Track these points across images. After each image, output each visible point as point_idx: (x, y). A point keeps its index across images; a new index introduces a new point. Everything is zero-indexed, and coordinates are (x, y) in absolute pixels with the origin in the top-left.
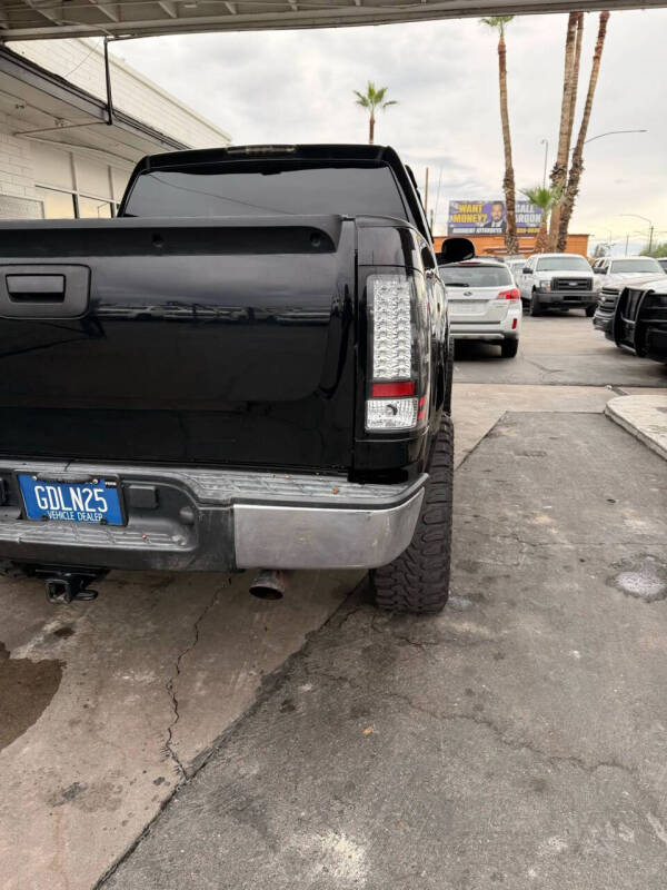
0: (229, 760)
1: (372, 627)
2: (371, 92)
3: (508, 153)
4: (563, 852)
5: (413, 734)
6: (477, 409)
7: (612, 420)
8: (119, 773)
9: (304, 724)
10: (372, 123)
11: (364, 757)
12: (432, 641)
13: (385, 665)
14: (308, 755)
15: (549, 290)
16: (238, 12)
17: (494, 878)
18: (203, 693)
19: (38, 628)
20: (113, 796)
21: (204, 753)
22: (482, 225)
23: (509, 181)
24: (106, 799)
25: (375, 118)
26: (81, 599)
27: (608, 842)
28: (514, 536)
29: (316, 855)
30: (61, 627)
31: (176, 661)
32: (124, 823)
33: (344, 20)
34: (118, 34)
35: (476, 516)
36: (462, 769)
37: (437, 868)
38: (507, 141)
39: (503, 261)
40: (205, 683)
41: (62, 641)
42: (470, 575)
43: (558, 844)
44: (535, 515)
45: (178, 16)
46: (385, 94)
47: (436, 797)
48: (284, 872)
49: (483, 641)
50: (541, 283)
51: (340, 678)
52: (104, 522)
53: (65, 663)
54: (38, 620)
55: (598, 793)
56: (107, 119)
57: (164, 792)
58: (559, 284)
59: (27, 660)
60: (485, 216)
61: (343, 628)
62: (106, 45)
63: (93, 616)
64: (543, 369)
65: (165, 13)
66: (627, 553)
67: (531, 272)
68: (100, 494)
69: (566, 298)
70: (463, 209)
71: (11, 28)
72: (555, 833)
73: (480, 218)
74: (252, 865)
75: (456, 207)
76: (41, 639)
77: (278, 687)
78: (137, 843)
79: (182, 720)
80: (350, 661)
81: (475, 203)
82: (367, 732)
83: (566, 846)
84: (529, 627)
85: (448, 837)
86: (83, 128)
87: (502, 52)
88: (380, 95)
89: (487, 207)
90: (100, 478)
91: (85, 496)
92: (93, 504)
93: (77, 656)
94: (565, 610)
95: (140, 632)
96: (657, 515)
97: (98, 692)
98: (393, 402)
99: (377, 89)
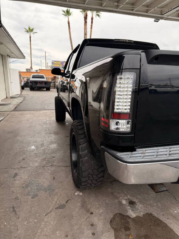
2: (29, 29)
3: (72, 49)
10: (30, 37)
22: (61, 67)
25: (31, 36)
46: (34, 29)
56: (0, 25)
60: (62, 65)
70: (56, 63)
75: (54, 62)
81: (59, 61)
87: (69, 23)
88: (32, 30)
89: (63, 63)
99: (31, 28)
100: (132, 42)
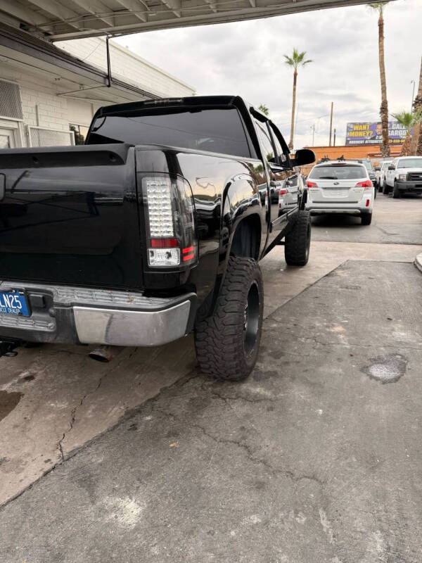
0: (89, 454)
1: (202, 386)
2: (295, 55)
3: (384, 91)
4: (257, 524)
5: (198, 449)
6: (328, 258)
7: (416, 267)
8: (29, 455)
9: (138, 437)
10: (295, 75)
11: (164, 460)
12: (234, 397)
13: (200, 409)
14: (133, 455)
15: (405, 180)
16: (182, 16)
17: (209, 533)
18: (90, 416)
19: (17, 374)
20: (21, 466)
21: (78, 449)
22: (369, 138)
23: (384, 109)
24: (17, 467)
25: (298, 72)
26: (8, 356)
27: (287, 522)
28: (314, 338)
29: (115, 508)
30: (29, 375)
31: (82, 398)
32: (21, 481)
33: (246, 16)
34: (114, 34)
35: (295, 325)
36: (218, 471)
37: (178, 524)
38: (383, 83)
39: (361, 163)
40: (93, 411)
41: (26, 383)
42: (274, 360)
43: (256, 519)
44: (333, 326)
45: (147, 21)
46: (305, 56)
47: (196, 486)
48: (93, 515)
49: (266, 399)
50: (400, 176)
51: (170, 414)
52: (21, 314)
53: (23, 395)
54: (18, 371)
55: (294, 493)
56: (108, 83)
57: (48, 467)
58: (412, 176)
59: (5, 391)
61: (184, 386)
62: (107, 40)
63: (48, 370)
64: (385, 233)
65: (140, 20)
66: (383, 351)
67: (394, 169)
68: (17, 299)
69: (417, 186)
70: (356, 128)
71: (56, 34)
72: (257, 513)
73: (368, 133)
74: (78, 510)
75: (352, 126)
76: (16, 381)
77: (132, 417)
78: (24, 492)
79: (73, 430)
80: (180, 406)
81: (365, 124)
82: (172, 445)
83: (260, 521)
84: (298, 393)
85: (192, 508)
86: (96, 89)
87: (381, 25)
88: (301, 57)
89: (373, 127)
90: (16, 290)
91: (10, 299)
92: (15, 304)
93: (31, 391)
94: (326, 385)
95: (69, 380)
96: (417, 329)
97: (35, 410)
98: (168, 250)
99: (299, 54)
100: (179, 101)
